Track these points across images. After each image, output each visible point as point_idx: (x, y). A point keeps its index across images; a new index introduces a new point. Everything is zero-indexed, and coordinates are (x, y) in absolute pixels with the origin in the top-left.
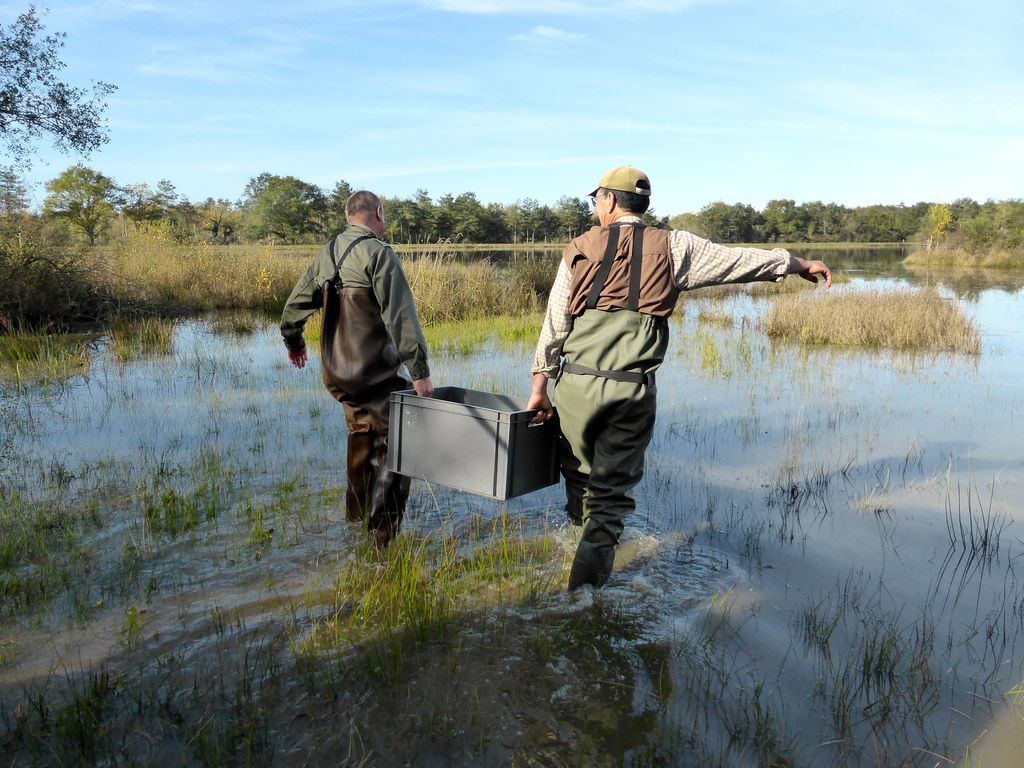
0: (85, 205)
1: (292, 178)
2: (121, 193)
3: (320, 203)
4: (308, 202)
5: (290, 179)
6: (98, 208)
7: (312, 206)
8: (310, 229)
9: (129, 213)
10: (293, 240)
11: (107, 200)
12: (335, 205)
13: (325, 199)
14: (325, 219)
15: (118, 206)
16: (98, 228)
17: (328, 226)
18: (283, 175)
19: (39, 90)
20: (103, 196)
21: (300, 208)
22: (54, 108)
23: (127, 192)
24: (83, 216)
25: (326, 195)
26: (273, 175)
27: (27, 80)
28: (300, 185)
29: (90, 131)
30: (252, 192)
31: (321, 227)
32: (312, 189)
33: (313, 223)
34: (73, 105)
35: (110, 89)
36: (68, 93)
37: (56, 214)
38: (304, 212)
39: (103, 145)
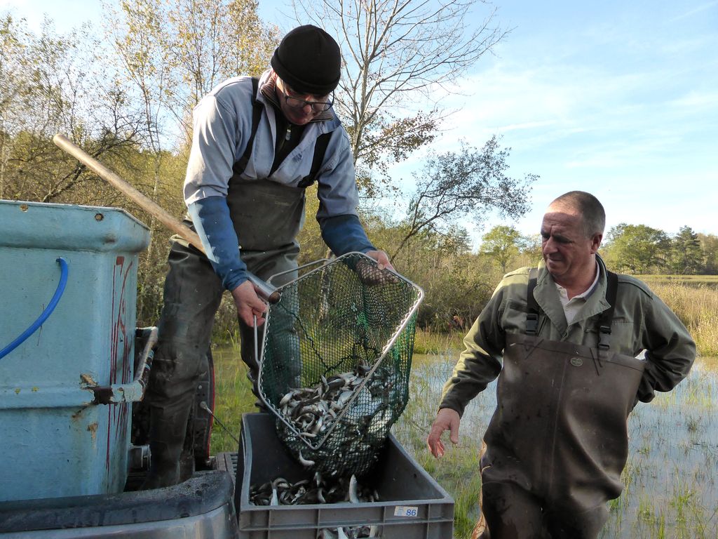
0: (502, 248)
2: (524, 240)
3: (665, 244)
4: (655, 243)
5: (642, 227)
6: (509, 250)
7: (658, 246)
8: (656, 263)
9: (527, 252)
10: (641, 271)
11: (515, 245)
12: (678, 245)
13: (670, 240)
14: (669, 255)
15: (521, 249)
16: (508, 262)
17: (671, 260)
18: (636, 224)
19: (494, 182)
20: (513, 242)
21: (649, 248)
22: (501, 192)
23: (528, 239)
24: (501, 255)
25: (671, 237)
26: (628, 224)
27: (487, 179)
28: (650, 231)
29: (520, 205)
30: (612, 237)
31: (665, 261)
32: (659, 233)
33: (658, 259)
34: (512, 190)
35: (535, 178)
36: (510, 183)
37: (486, 254)
38: (652, 250)
39: (527, 213)
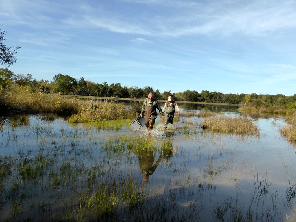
0: (4, 79)
1: (68, 76)
2: (15, 76)
3: (75, 83)
4: (72, 83)
5: (67, 76)
6: (8, 80)
7: (73, 84)
8: (72, 91)
9: (17, 82)
10: (66, 93)
11: (11, 78)
12: (80, 84)
13: (77, 82)
14: (77, 88)
15: (14, 80)
16: (7, 86)
17: (77, 90)
18: (65, 75)
20: (10, 77)
21: (69, 84)
23: (17, 76)
24: (3, 83)
25: (77, 81)
26: (62, 74)
28: (70, 78)
29: (11, 59)
30: (55, 79)
31: (75, 90)
32: (73, 79)
33: (73, 89)
34: (7, 51)
35: (18, 48)
36: (5, 48)
38: (70, 85)
39: (14, 63)
